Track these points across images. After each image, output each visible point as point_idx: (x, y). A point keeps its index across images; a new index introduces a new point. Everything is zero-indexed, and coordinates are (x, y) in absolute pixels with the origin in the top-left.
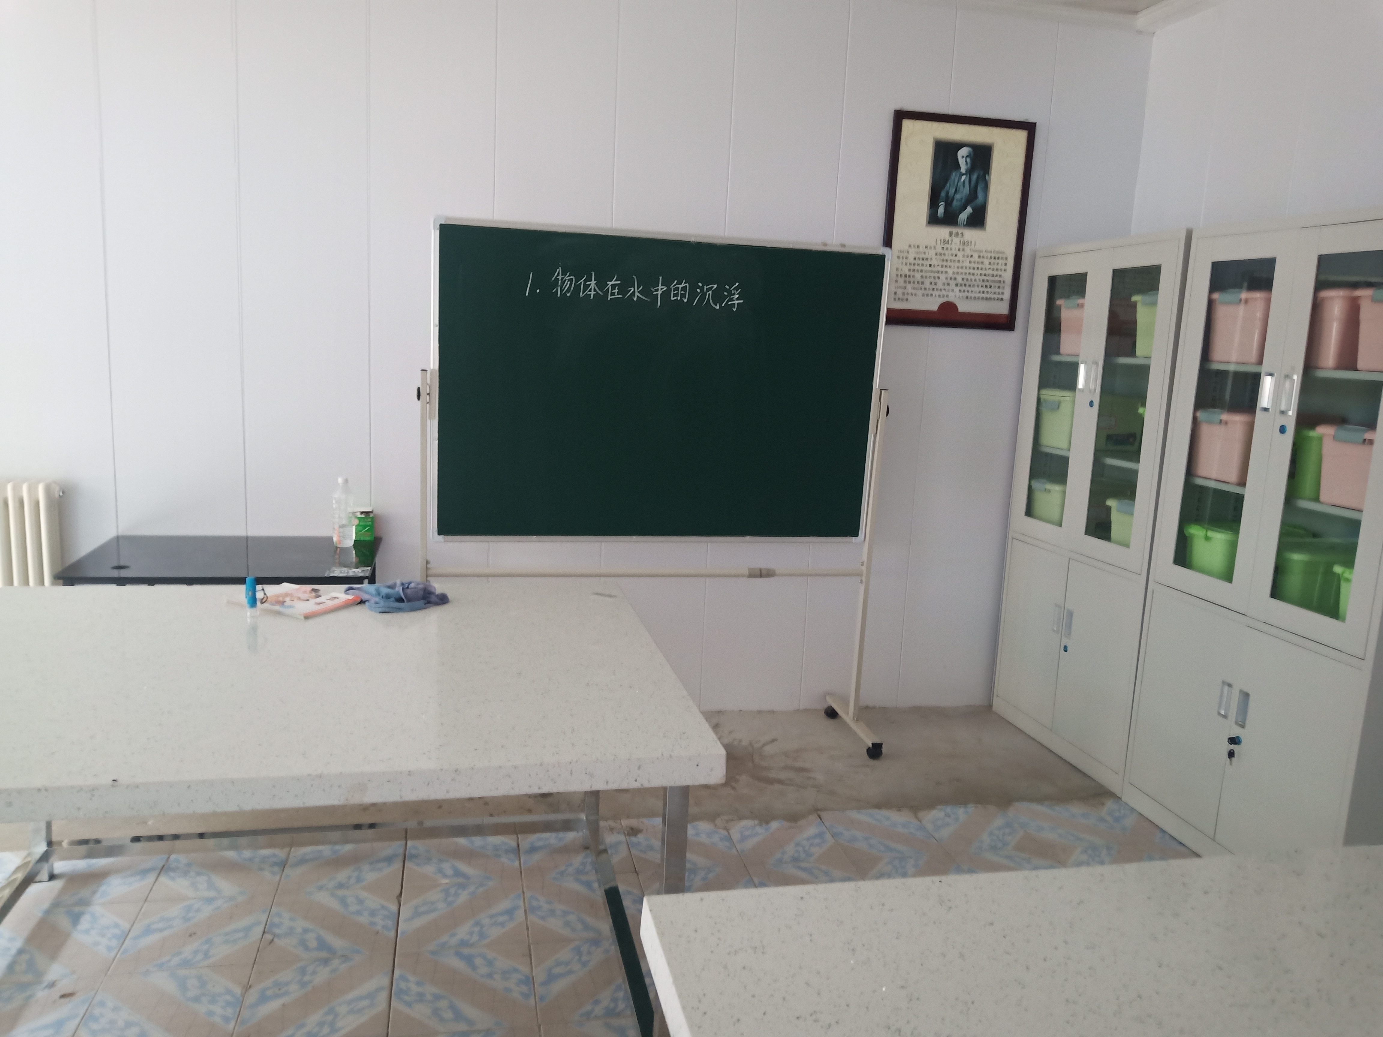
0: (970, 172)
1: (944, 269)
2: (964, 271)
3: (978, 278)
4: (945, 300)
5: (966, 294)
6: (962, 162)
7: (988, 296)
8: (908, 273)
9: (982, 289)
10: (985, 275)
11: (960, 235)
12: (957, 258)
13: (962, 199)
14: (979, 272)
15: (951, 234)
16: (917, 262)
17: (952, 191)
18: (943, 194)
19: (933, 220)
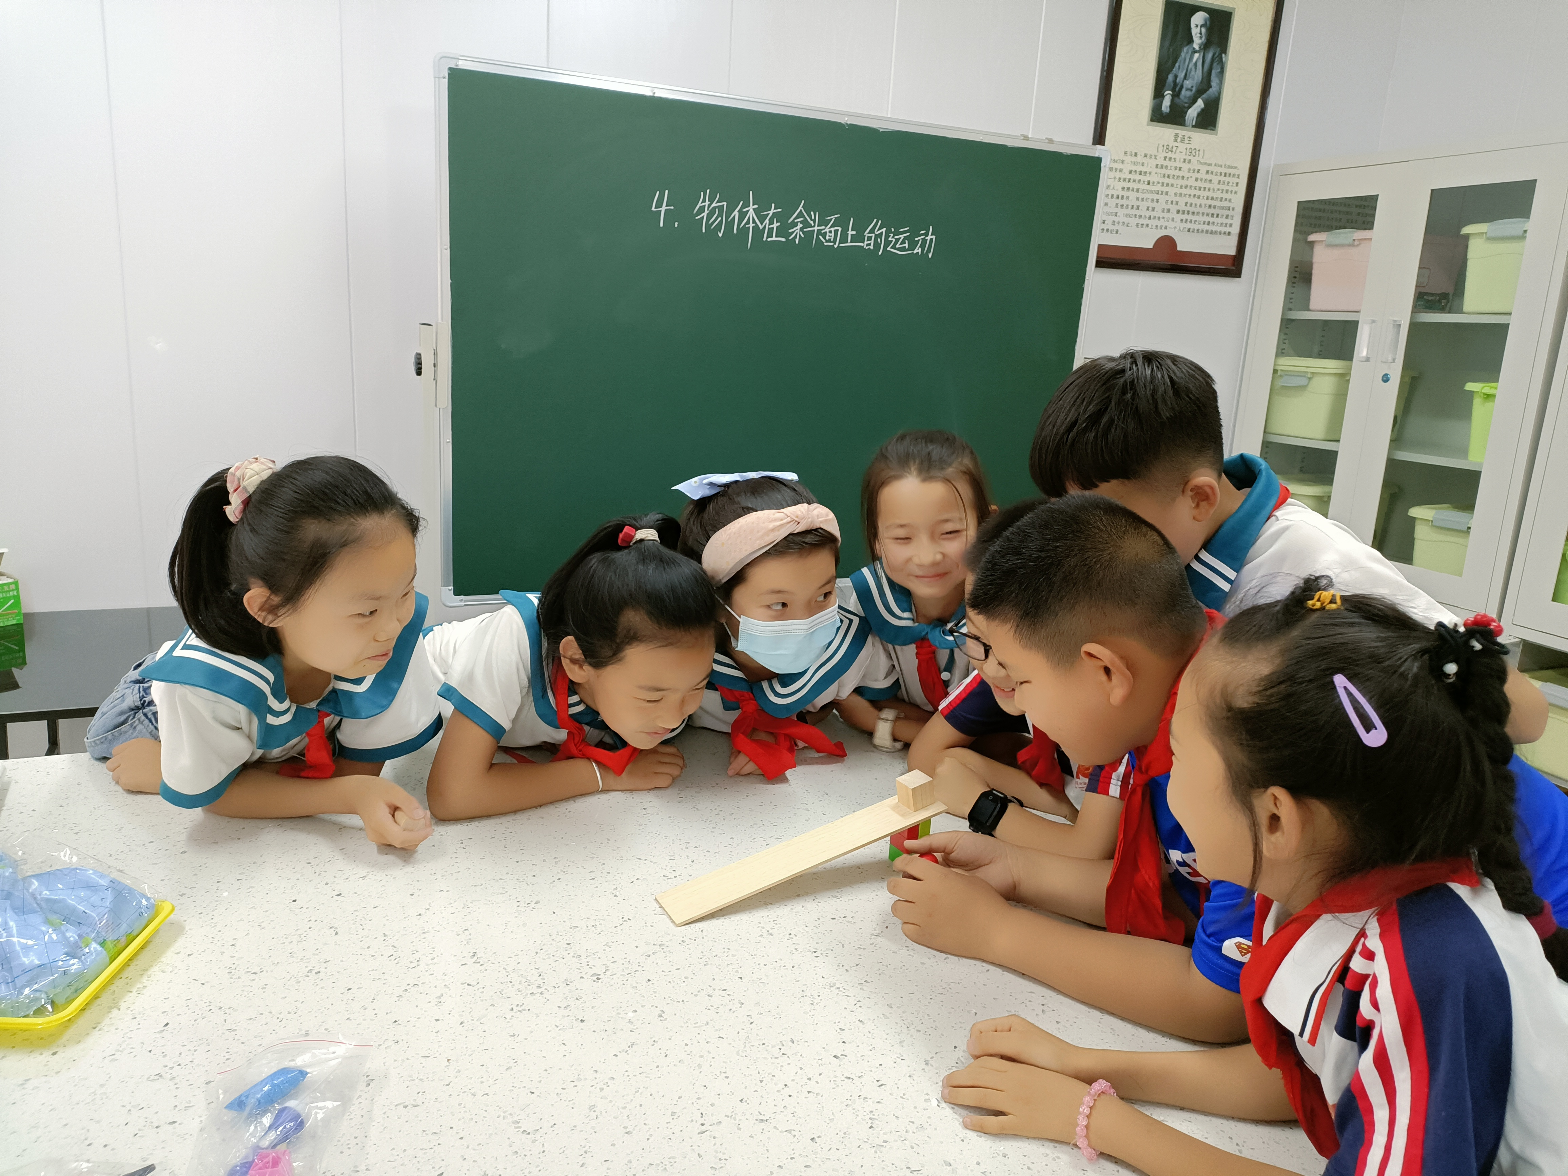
0: (1205, 47)
1: (1165, 189)
2: (1187, 191)
3: (1204, 202)
4: (1164, 233)
5: (1188, 225)
6: (1195, 31)
7: (1214, 228)
8: (1121, 193)
9: (1207, 219)
10: (1212, 199)
11: (1186, 141)
12: (1181, 174)
13: (1192, 87)
14: (1206, 193)
15: (1176, 136)
16: (1132, 176)
17: (1181, 75)
18: (1170, 77)
19: (1157, 117)
